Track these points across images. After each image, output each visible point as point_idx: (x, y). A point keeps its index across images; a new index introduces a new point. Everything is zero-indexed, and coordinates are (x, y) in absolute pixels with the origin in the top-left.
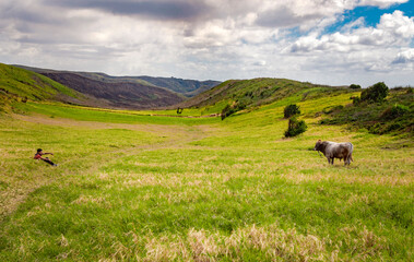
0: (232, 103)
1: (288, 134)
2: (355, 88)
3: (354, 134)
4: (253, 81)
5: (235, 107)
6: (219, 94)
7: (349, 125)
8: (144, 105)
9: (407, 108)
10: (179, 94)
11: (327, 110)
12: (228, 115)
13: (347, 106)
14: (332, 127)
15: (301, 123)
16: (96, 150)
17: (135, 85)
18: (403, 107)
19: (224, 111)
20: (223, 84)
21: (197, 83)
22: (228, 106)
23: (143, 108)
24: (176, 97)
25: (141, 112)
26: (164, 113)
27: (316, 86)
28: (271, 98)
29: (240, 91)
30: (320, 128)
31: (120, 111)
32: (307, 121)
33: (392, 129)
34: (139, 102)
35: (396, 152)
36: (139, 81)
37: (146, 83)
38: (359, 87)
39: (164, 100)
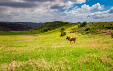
0: (46, 28)
1: (61, 36)
2: (79, 23)
3: (78, 35)
4: (52, 22)
5: (47, 29)
6: (43, 26)
7: (77, 32)
8: (21, 30)
9: (91, 28)
10: (32, 26)
11: (72, 29)
12: (45, 31)
13: (77, 28)
14: (73, 33)
15: (65, 32)
16: (5, 42)
17: (19, 24)
18: (90, 27)
19: (44, 30)
20: (44, 23)
21: (37, 23)
22: (45, 29)
23: (21, 31)
24: (31, 27)
25: (20, 32)
26: (27, 31)
27: (69, 23)
28: (57, 27)
29: (49, 25)
30: (70, 33)
31: (14, 32)
32: (66, 32)
33: (87, 33)
34: (20, 29)
35: (88, 39)
36: (20, 23)
37: (22, 24)
38: (80, 23)
39: (27, 28)
